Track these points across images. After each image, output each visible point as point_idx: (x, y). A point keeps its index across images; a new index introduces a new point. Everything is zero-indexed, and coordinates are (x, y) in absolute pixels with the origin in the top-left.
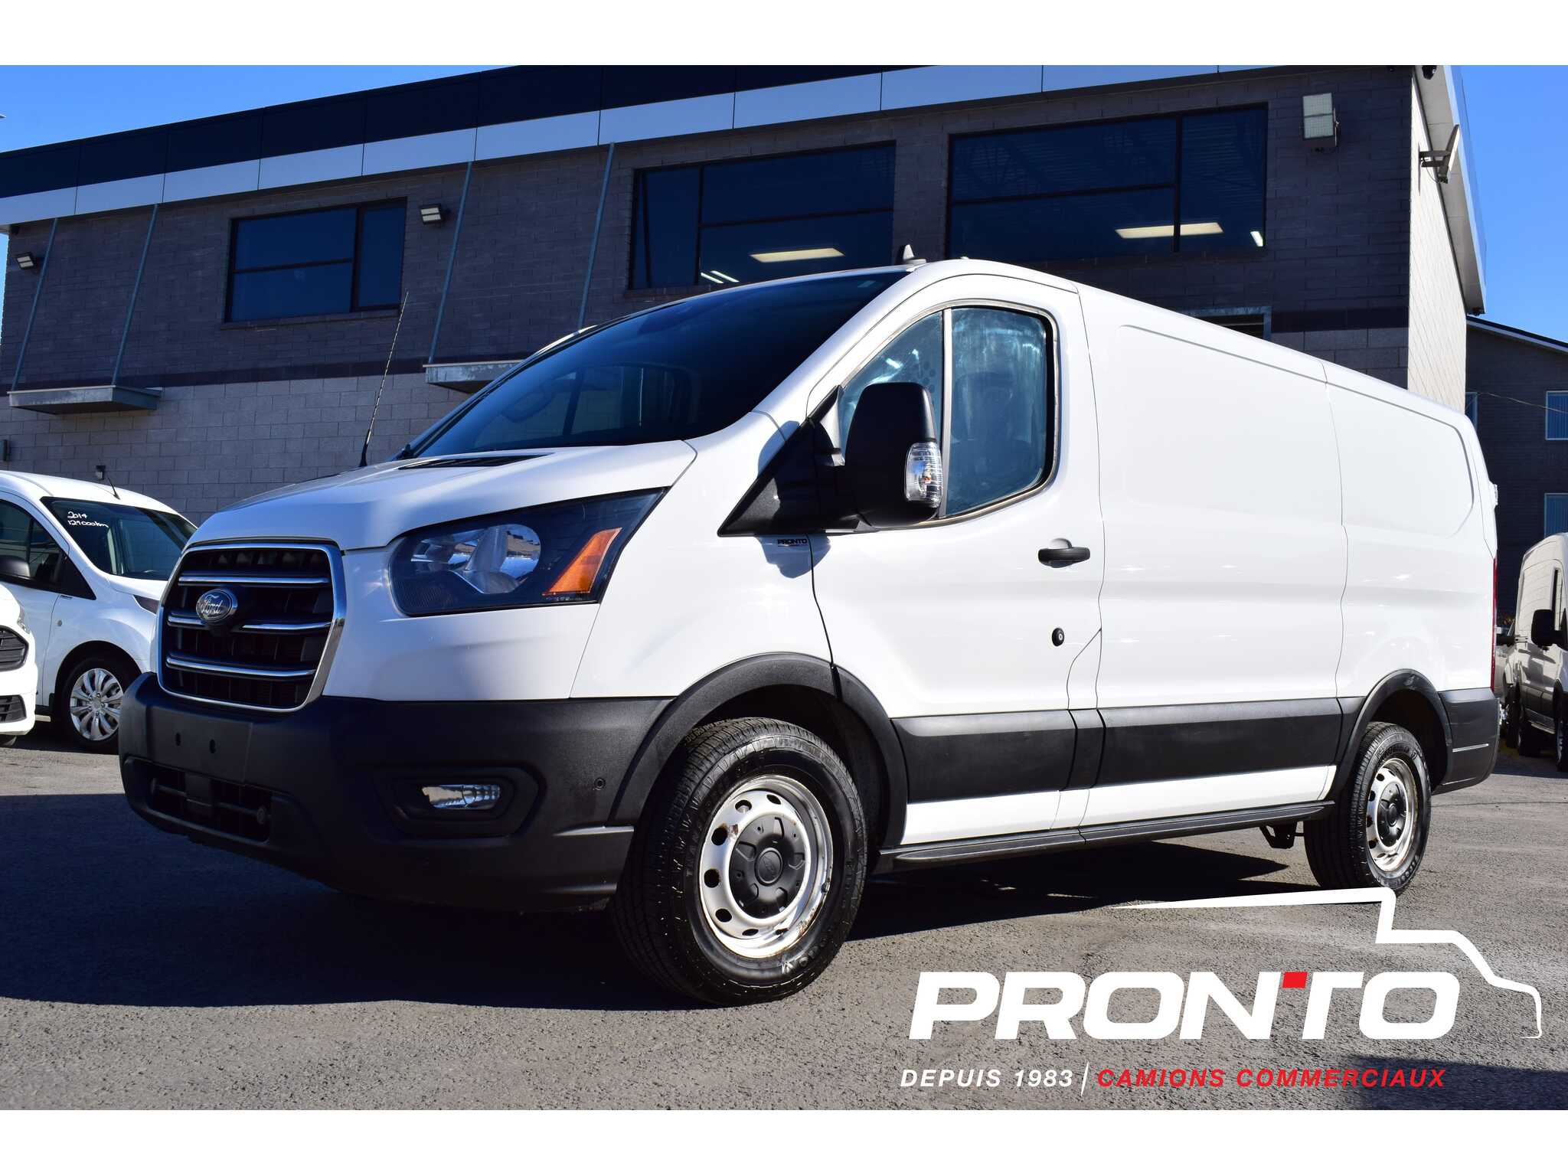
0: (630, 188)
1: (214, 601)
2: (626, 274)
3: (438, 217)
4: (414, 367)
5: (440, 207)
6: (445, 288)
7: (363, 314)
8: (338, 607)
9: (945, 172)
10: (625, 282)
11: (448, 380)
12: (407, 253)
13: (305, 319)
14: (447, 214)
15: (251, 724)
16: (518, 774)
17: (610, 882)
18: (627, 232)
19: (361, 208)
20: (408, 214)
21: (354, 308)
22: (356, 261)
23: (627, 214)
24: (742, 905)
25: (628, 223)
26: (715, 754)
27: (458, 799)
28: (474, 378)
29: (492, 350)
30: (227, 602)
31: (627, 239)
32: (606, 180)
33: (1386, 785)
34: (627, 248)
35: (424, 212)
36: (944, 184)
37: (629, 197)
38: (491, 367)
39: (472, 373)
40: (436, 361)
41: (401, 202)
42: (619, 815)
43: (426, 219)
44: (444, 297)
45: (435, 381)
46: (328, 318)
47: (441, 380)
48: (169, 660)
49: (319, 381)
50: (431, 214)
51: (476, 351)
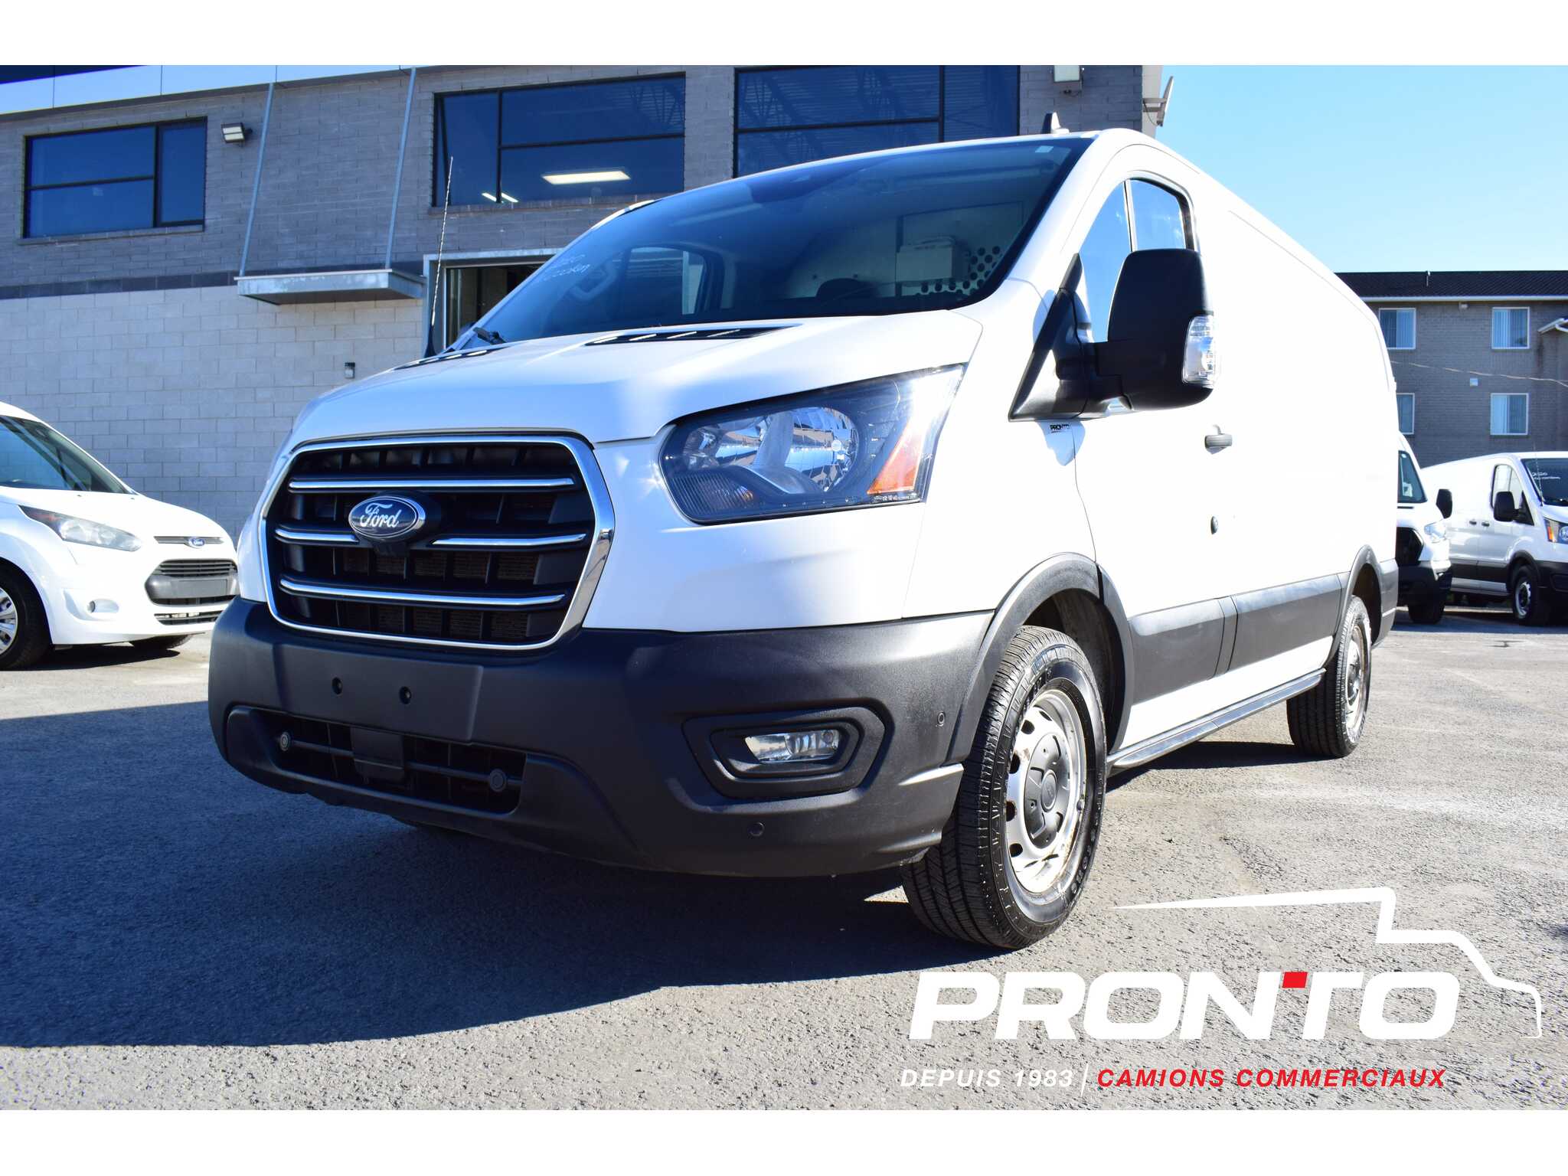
0: (431, 111)
1: (382, 512)
2: (430, 192)
3: (240, 136)
4: (224, 279)
5: (242, 126)
6: (253, 205)
7: (167, 230)
8: (602, 515)
9: (732, 103)
10: (429, 200)
11: (261, 292)
12: (209, 170)
13: (107, 235)
14: (249, 133)
15: (481, 669)
16: (862, 714)
17: (936, 831)
18: (430, 152)
19: (160, 127)
20: (209, 132)
21: (157, 223)
22: (157, 178)
23: (429, 135)
24: (1033, 837)
25: (430, 143)
26: (1017, 672)
27: (780, 750)
28: (286, 290)
29: (298, 264)
30: (408, 513)
31: (430, 159)
32: (409, 102)
33: (1351, 653)
34: (431, 168)
35: (226, 130)
36: (731, 113)
37: (430, 119)
38: (303, 279)
39: (285, 286)
40: (247, 274)
41: (201, 122)
42: (955, 754)
43: (228, 138)
44: (252, 212)
45: (247, 293)
46: (131, 233)
47: (254, 292)
48: (284, 583)
49: (126, 294)
50: (234, 133)
51: (282, 265)
